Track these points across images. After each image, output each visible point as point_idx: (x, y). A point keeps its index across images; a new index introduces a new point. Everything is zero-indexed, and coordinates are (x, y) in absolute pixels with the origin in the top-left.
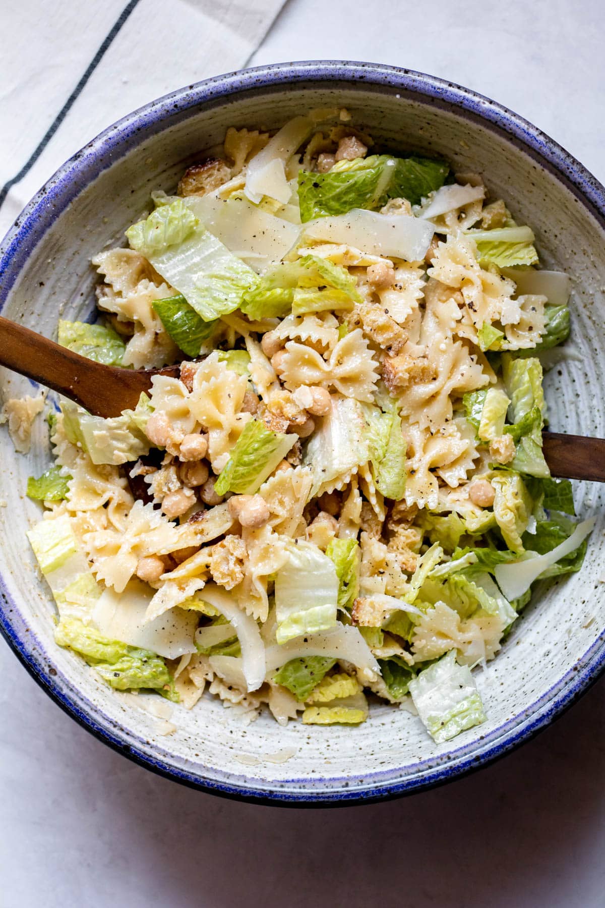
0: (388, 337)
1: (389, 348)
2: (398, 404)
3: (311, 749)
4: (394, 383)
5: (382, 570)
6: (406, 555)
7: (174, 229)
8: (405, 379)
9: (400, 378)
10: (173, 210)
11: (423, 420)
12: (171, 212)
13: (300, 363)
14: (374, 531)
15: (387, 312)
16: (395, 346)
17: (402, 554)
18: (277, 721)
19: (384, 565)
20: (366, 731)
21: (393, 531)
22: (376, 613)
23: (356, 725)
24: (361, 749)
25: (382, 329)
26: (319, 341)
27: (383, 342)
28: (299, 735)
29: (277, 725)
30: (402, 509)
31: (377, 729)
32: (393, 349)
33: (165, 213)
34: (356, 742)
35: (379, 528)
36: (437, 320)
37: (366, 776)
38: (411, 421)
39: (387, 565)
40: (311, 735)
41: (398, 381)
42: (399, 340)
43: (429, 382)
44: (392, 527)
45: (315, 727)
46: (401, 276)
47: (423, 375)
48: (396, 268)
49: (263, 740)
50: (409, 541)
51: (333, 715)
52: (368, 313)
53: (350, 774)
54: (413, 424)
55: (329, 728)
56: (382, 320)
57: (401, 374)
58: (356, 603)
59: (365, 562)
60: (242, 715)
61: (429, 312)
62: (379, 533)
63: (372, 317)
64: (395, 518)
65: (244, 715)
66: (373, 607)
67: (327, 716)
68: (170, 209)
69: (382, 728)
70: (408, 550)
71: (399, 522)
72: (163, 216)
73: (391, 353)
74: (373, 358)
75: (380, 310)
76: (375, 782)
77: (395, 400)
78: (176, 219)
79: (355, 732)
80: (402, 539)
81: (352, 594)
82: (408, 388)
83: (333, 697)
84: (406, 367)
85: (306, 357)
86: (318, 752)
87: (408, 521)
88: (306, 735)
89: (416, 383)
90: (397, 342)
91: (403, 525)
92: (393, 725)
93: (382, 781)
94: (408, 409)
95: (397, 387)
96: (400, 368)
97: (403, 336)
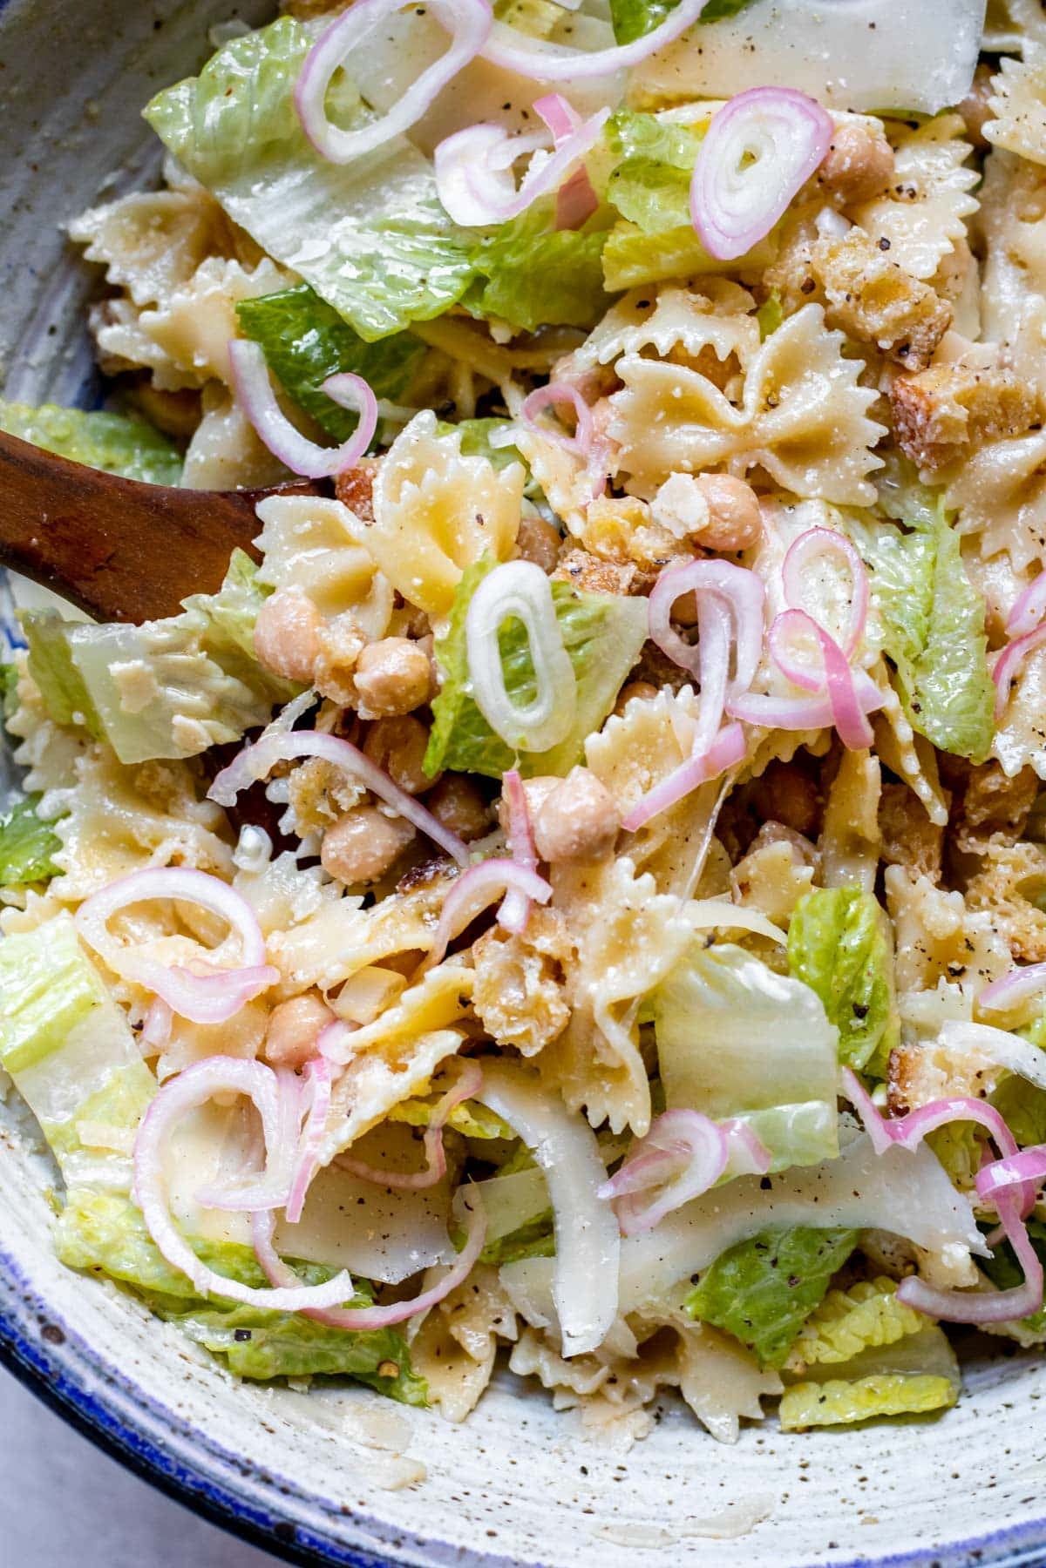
0: (899, 314)
1: (903, 347)
2: (946, 501)
3: (815, 1494)
4: (930, 437)
5: (956, 965)
6: (1018, 917)
7: (276, 94)
8: (958, 422)
9: (943, 421)
10: (271, 44)
11: (1020, 542)
12: (265, 51)
13: (661, 415)
14: (922, 861)
15: (884, 245)
16: (920, 337)
17: (1005, 914)
18: (708, 1432)
19: (962, 949)
20: (962, 1431)
21: (973, 856)
22: (958, 1079)
23: (933, 1416)
24: (956, 1476)
25: (877, 293)
26: (708, 350)
27: (885, 332)
28: (775, 1461)
29: (710, 1442)
30: (993, 788)
31: (993, 1421)
32: (914, 348)
33: (249, 53)
34: (941, 1460)
35: (935, 849)
36: (1023, 273)
37: (989, 1539)
38: (988, 547)
39: (970, 946)
40: (808, 1458)
41: (939, 429)
42: (927, 321)
43: (1024, 434)
44: (970, 845)
45: (818, 1438)
46: (911, 164)
47: (1005, 414)
48: (895, 142)
49: (676, 1484)
50: (1022, 875)
51: (863, 1398)
52: (833, 254)
53: (940, 1541)
54: (994, 558)
55: (855, 1435)
56: (874, 266)
57: (944, 409)
58: (896, 1061)
59: (906, 949)
60: (608, 1423)
61: (998, 256)
62: (936, 863)
63: (847, 262)
64: (976, 818)
65: (616, 1424)
66: (947, 1067)
67: (847, 1402)
68: (262, 42)
69: (1006, 1415)
70: (1022, 902)
71: (985, 830)
72: (245, 63)
73: (911, 362)
74: (860, 382)
75: (865, 243)
76: (1017, 1552)
77: (936, 491)
78: (278, 65)
79: (931, 1435)
80: (1003, 870)
81: (882, 1040)
82: (969, 451)
83: (859, 1347)
84: (955, 388)
85: (677, 393)
86: (838, 1498)
87: (1011, 825)
88: (795, 1459)
89: (988, 440)
90: (923, 329)
91: (999, 835)
92: (1036, 1403)
93: (1036, 1547)
94: (973, 515)
95: (937, 450)
96: (941, 394)
97: (939, 309)
